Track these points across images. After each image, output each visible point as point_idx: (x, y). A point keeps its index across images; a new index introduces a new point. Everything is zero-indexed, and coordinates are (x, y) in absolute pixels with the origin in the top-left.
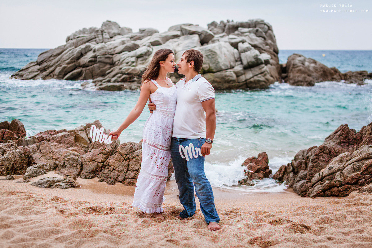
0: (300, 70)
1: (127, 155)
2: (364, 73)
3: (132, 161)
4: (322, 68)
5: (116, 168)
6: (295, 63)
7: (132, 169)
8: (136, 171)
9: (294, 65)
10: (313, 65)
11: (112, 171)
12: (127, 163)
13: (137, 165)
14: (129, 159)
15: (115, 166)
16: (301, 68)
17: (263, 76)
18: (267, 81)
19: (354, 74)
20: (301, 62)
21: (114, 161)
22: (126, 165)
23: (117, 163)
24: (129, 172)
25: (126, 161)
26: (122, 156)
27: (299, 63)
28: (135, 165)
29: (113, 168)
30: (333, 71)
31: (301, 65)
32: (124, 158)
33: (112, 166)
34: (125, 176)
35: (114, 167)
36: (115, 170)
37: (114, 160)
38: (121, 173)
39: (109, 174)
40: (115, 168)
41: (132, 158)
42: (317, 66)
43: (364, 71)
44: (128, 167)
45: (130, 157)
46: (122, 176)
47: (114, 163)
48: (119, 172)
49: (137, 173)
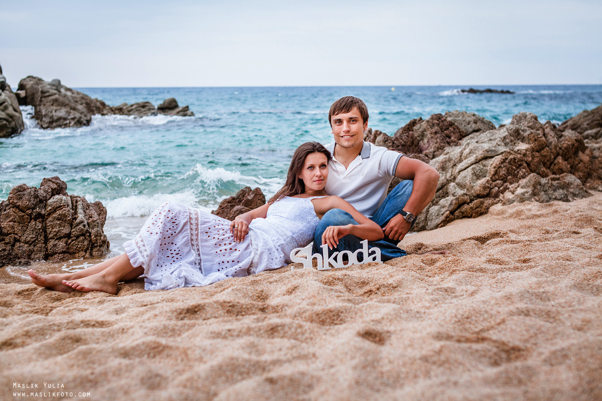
0: (56, 100)
1: (33, 209)
2: (147, 104)
3: (50, 219)
4: (83, 98)
5: (20, 237)
6: (45, 89)
7: (56, 235)
8: (65, 238)
9: (43, 92)
10: (69, 94)
11: (13, 245)
12: (40, 226)
13: (64, 227)
14: (39, 216)
15: (16, 234)
16: (57, 96)
17: (3, 111)
18: (10, 119)
19: (134, 107)
20: (54, 88)
21: (11, 223)
22: (40, 229)
23: (18, 228)
24: (51, 243)
25: (35, 220)
26: (24, 212)
27: (51, 89)
28: (60, 225)
29: (15, 238)
30: (98, 104)
31: (56, 92)
32: (30, 215)
33: (11, 234)
34: (47, 251)
35: (16, 236)
36: (19, 241)
37: (10, 221)
38: (34, 246)
39: (9, 251)
40: (18, 238)
41: (49, 214)
42: (75, 95)
43: (147, 103)
44: (45, 232)
45: (43, 212)
46: (40, 251)
47: (13, 227)
48: (30, 245)
49: (69, 241)
